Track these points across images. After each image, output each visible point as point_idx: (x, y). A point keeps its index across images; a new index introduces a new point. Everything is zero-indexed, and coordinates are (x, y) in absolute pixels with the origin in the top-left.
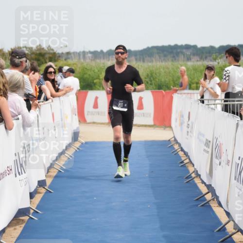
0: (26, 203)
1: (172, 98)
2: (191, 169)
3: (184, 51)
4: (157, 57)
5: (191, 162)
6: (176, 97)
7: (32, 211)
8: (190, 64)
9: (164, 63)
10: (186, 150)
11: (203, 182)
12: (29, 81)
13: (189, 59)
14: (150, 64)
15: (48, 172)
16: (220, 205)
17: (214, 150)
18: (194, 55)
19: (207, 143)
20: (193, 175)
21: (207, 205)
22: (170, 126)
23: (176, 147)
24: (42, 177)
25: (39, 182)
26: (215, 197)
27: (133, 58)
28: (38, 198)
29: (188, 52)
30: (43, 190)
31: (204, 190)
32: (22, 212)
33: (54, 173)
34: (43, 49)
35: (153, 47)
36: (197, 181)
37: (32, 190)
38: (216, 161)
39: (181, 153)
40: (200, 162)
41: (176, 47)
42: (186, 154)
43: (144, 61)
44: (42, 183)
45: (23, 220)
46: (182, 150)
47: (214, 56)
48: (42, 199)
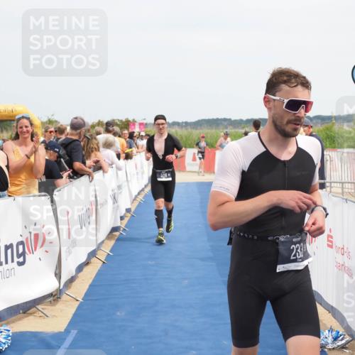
1: (215, 154)
3: (223, 122)
4: (205, 125)
6: (218, 153)
7: (122, 229)
9: (209, 131)
12: (119, 142)
13: (227, 128)
14: (201, 131)
15: (133, 203)
18: (229, 125)
22: (214, 173)
24: (129, 206)
25: (127, 210)
27: (189, 127)
28: (126, 220)
29: (226, 123)
30: (129, 215)
32: (115, 229)
33: (136, 204)
34: (129, 121)
35: (202, 120)
37: (122, 215)
41: (218, 119)
43: (196, 129)
44: (128, 210)
45: (116, 236)
47: (243, 125)
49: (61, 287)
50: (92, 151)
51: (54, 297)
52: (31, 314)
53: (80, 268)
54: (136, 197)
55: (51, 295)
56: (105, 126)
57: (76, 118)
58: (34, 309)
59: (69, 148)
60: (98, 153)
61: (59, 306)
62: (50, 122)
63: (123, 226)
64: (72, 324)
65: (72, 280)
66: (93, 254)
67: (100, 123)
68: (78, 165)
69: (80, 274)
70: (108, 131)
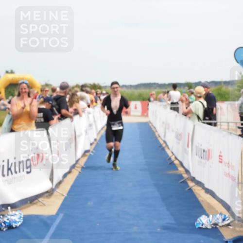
0: (88, 147)
2: (157, 134)
4: (143, 87)
5: (156, 131)
6: (150, 104)
7: (91, 151)
8: (156, 90)
10: (154, 125)
11: (161, 139)
13: (156, 88)
15: (98, 134)
16: (169, 148)
17: (167, 126)
19: (163, 123)
20: (158, 136)
21: (163, 149)
22: (147, 116)
23: (150, 125)
26: (167, 145)
27: (132, 88)
29: (155, 86)
30: (95, 143)
31: (162, 142)
32: (87, 151)
33: (100, 136)
35: (141, 84)
36: (159, 139)
37: (91, 142)
38: (167, 131)
39: (152, 127)
40: (160, 131)
41: (150, 84)
42: (154, 127)
44: (95, 140)
45: (87, 155)
46: (153, 126)
48: (96, 146)
49: (54, 187)
50: (74, 103)
51: (49, 193)
52: (35, 204)
53: (65, 176)
54: (100, 131)
55: (47, 192)
56: (80, 88)
57: (63, 83)
58: (36, 201)
59: (59, 101)
60: (77, 104)
61: (52, 199)
62: (47, 85)
63: (92, 150)
64: (61, 209)
65: (60, 183)
66: (73, 167)
67: (77, 86)
68: (64, 111)
69: (65, 179)
70: (82, 90)
